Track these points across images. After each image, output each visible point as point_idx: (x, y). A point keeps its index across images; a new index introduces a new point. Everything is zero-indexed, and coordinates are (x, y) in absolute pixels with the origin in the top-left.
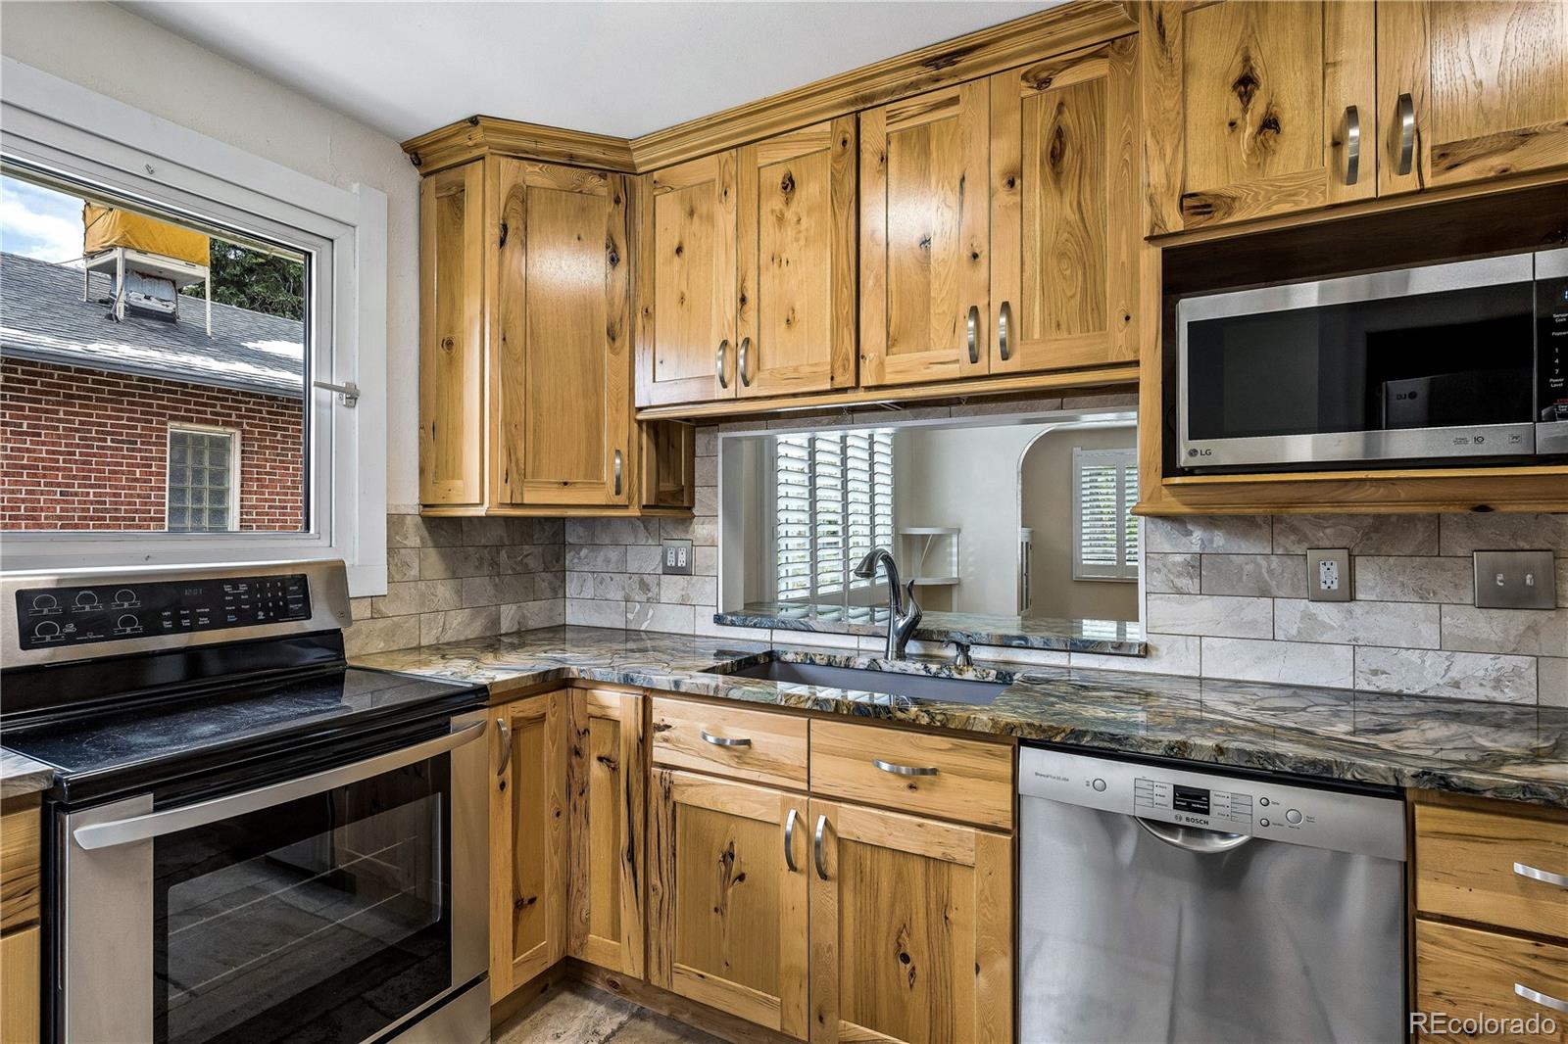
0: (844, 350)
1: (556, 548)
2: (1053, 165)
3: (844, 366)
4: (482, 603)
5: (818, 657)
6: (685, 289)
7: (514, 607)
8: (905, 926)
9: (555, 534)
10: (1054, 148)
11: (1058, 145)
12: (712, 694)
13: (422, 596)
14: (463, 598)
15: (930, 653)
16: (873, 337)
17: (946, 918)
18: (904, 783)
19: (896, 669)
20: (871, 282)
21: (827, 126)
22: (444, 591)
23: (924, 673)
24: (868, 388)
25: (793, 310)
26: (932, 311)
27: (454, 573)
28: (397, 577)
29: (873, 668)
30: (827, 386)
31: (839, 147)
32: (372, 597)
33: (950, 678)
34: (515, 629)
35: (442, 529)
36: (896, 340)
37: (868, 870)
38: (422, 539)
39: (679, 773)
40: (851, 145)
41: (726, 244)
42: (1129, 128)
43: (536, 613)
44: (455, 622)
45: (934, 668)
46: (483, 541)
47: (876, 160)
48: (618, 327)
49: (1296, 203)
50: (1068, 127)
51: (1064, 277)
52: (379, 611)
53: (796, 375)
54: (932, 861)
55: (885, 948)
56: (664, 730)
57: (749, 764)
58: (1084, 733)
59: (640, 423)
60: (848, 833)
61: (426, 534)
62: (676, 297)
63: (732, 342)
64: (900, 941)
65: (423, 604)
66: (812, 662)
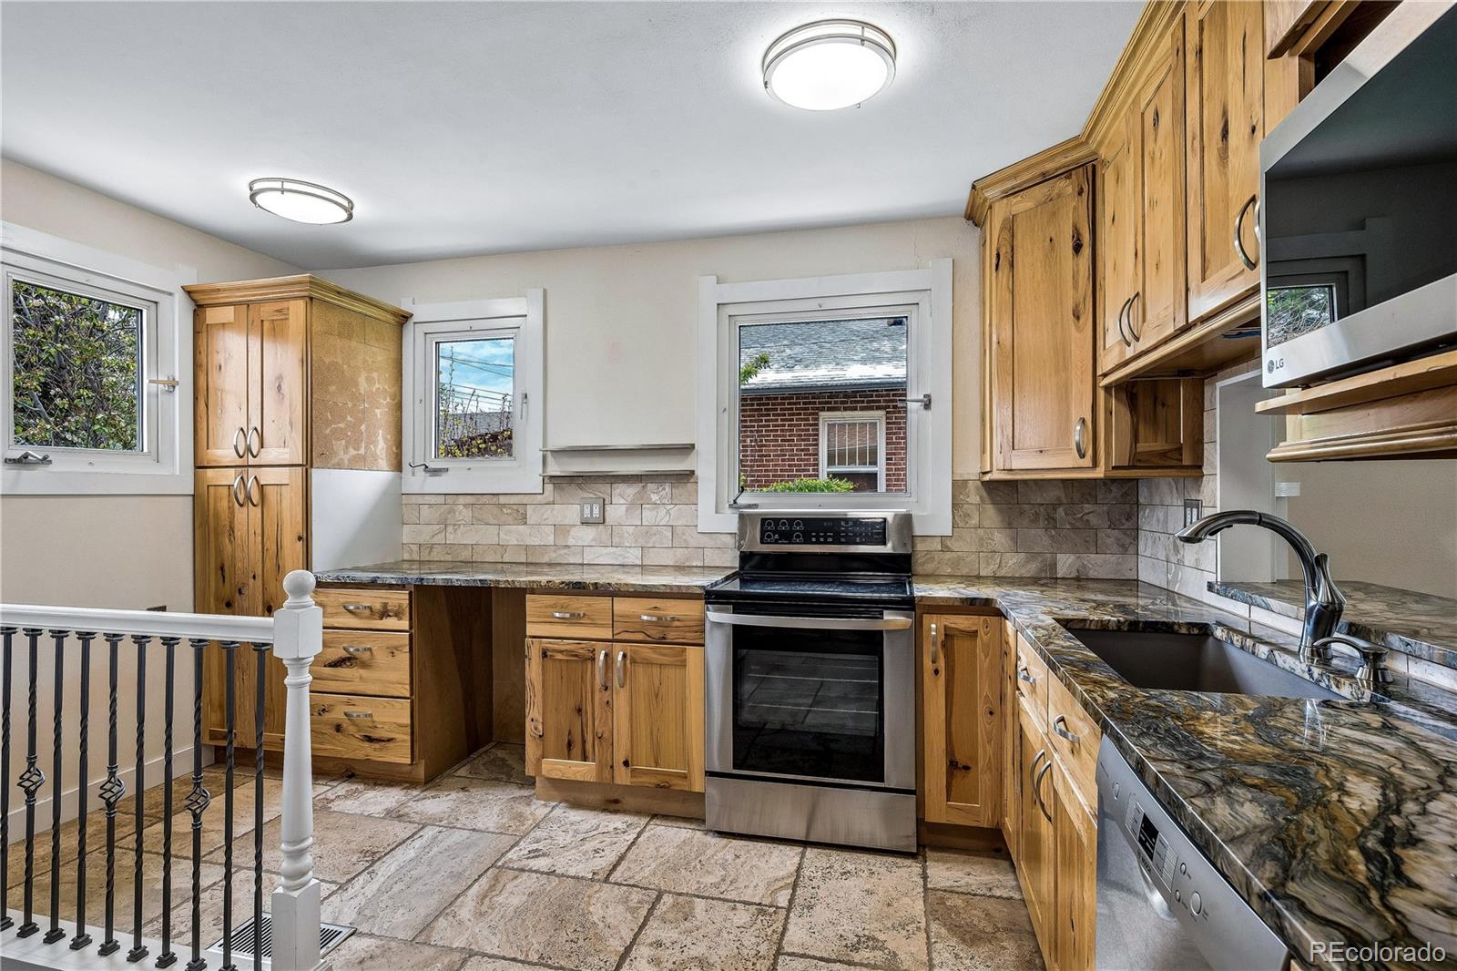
0: (1179, 286)
1: (1127, 507)
3: (1179, 303)
4: (1037, 549)
6: (1116, 256)
7: (1073, 557)
9: (1125, 495)
13: (981, 539)
14: (1016, 545)
16: (1194, 263)
22: (1000, 539)
23: (1307, 677)
25: (1159, 253)
26: (1230, 216)
27: (1009, 524)
28: (961, 525)
30: (1172, 328)
31: (1175, 59)
32: (942, 536)
34: (1073, 575)
35: (999, 490)
36: (1209, 260)
38: (981, 497)
40: (1181, 52)
41: (1129, 201)
43: (1100, 564)
44: (1011, 562)
46: (1039, 500)
47: (1194, 57)
48: (1082, 306)
52: (947, 547)
53: (1158, 322)
61: (985, 494)
62: (1113, 264)
65: (982, 545)
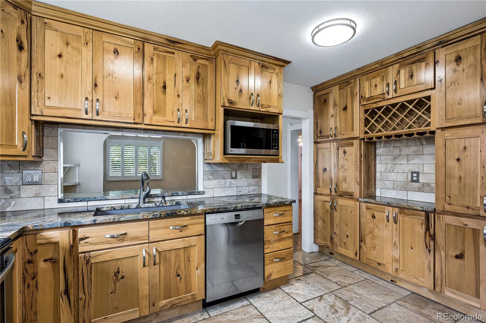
0: (139, 112)
2: (197, 80)
3: (139, 116)
5: (117, 207)
6: (64, 72)
8: (178, 267)
10: (197, 76)
11: (198, 76)
12: (112, 221)
15: (150, 201)
16: (148, 109)
17: (189, 260)
18: (178, 231)
19: (146, 206)
20: (148, 94)
21: (133, 41)
24: (146, 124)
25: (118, 94)
26: (167, 107)
29: (138, 207)
30: (133, 122)
31: (137, 49)
33: (163, 206)
36: (156, 112)
37: (168, 257)
39: (92, 253)
40: (141, 50)
41: (87, 62)
42: (213, 79)
45: (158, 204)
47: (150, 59)
49: (245, 107)
50: (200, 73)
51: (199, 107)
53: (120, 116)
54: (186, 248)
55: (173, 274)
56: (85, 239)
57: (126, 240)
58: (220, 208)
59: (32, 120)
60: (162, 249)
62: (58, 74)
63: (90, 98)
64: (177, 272)
66: (115, 209)
